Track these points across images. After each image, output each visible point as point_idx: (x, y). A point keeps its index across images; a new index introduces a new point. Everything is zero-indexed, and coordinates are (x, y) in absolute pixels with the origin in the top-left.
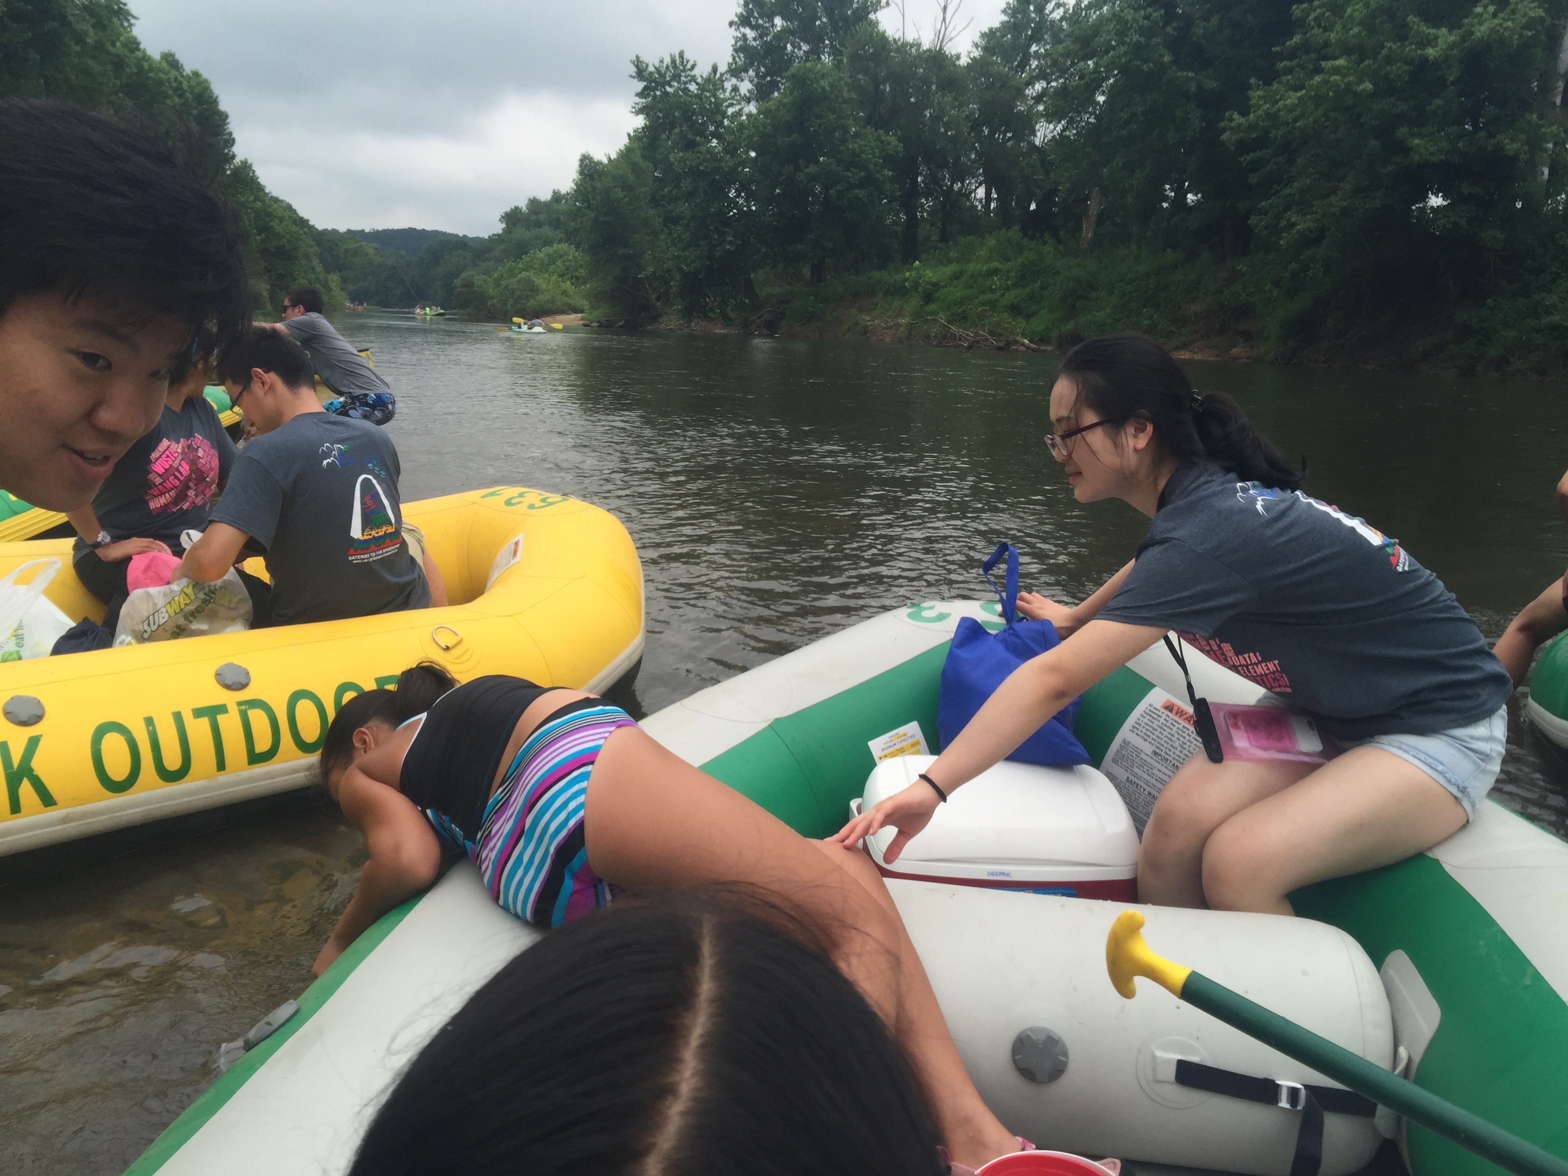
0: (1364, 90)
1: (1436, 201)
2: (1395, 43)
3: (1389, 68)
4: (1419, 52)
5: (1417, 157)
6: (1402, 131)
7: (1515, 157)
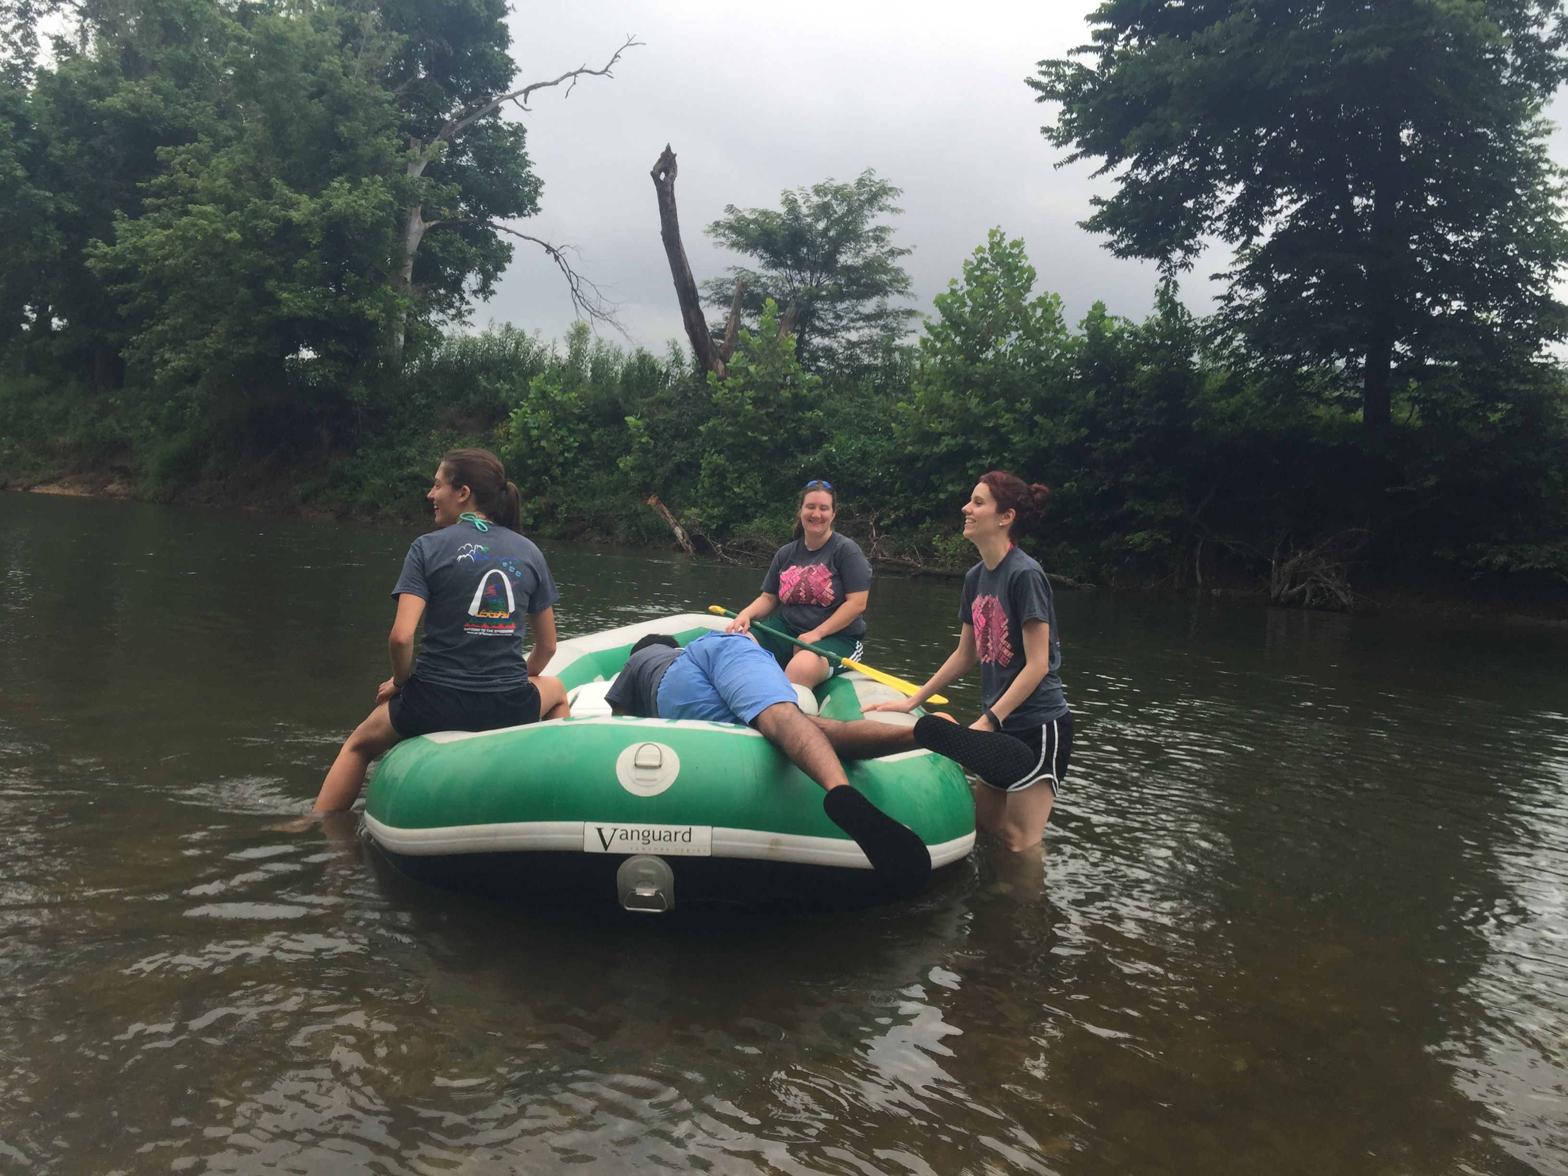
0: (231, 238)
1: (307, 354)
2: (260, 200)
3: (255, 222)
4: (283, 212)
5: (285, 310)
6: (271, 284)
7: (375, 323)
